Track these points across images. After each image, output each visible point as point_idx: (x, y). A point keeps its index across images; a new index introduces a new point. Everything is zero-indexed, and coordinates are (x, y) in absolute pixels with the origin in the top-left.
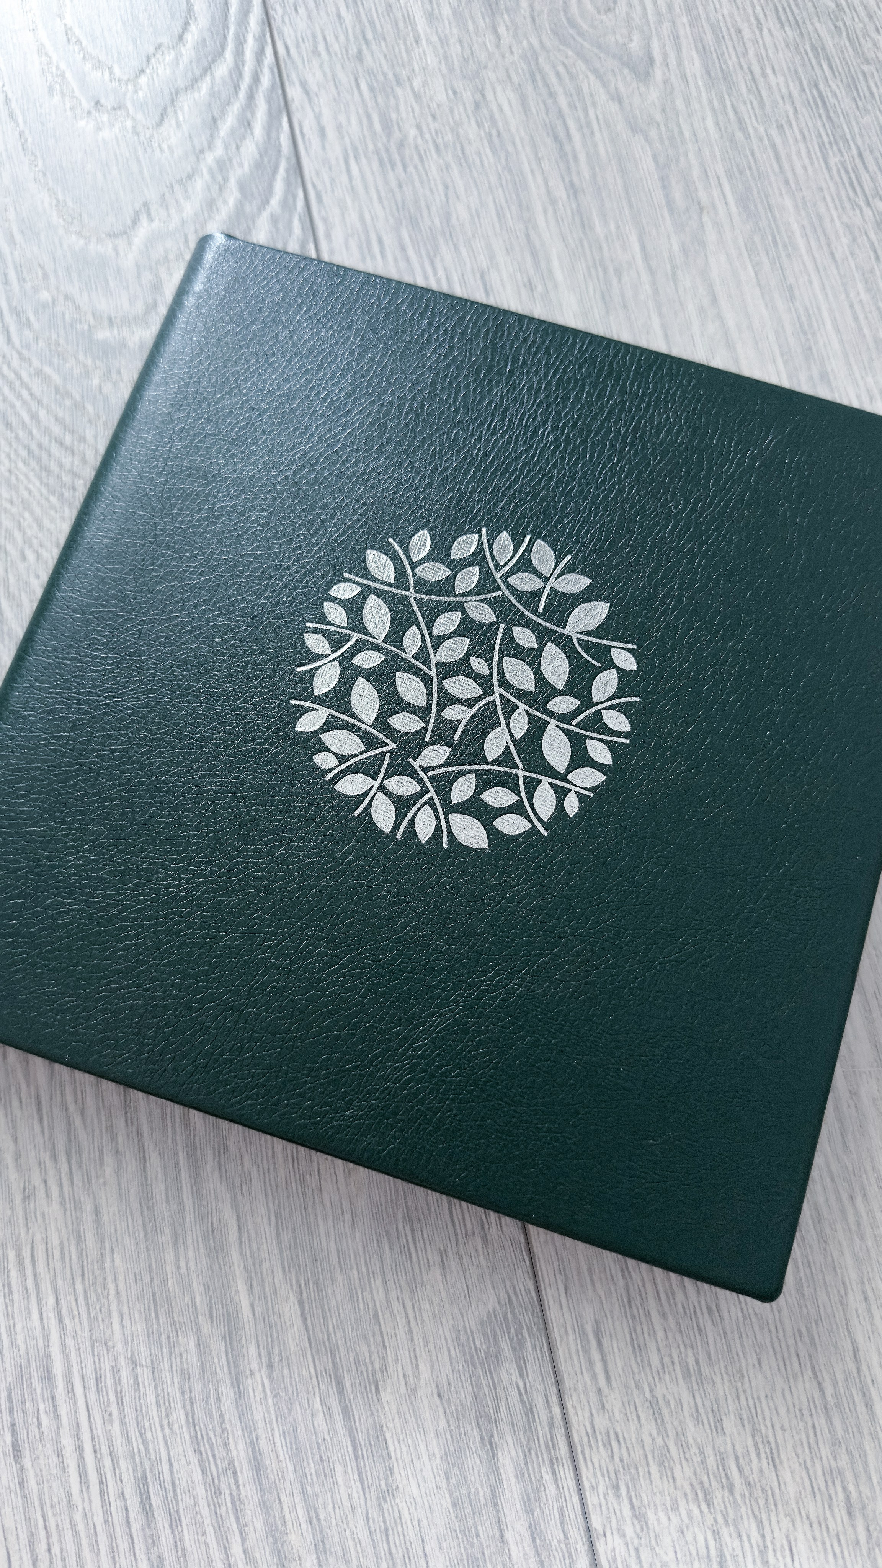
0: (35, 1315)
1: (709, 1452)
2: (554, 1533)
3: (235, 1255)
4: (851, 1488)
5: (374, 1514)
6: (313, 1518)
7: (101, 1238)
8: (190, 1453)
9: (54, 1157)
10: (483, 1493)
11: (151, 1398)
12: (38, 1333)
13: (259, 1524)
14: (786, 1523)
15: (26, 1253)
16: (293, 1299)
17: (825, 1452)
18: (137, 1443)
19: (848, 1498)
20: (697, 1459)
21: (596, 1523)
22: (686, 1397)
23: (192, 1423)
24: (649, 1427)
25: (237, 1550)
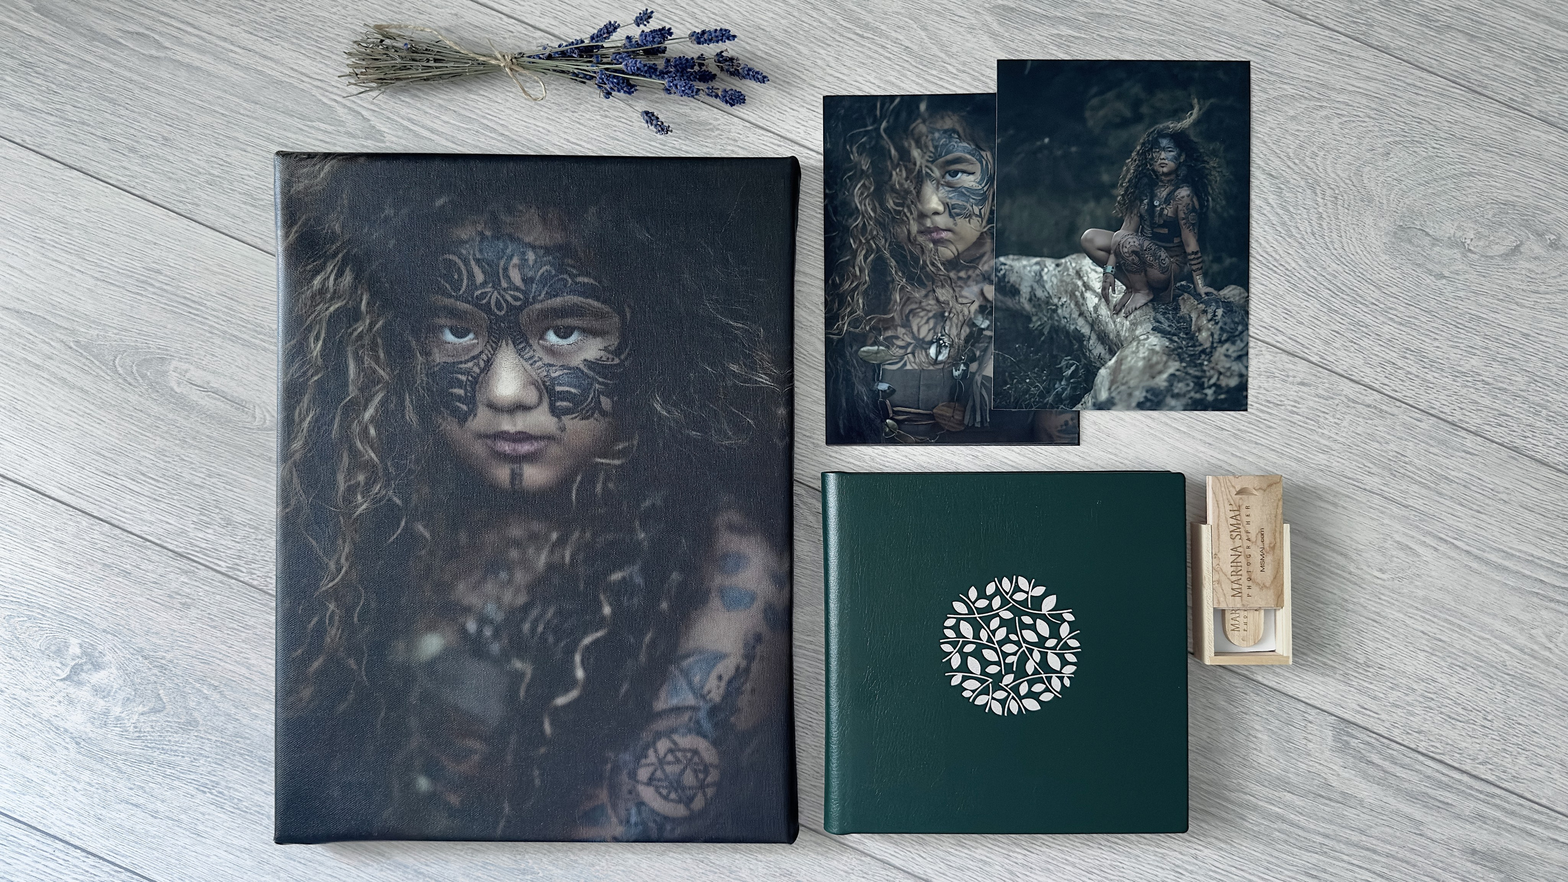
0: (1235, 877)
1: (1418, 698)
2: (1407, 761)
3: (1261, 803)
4: (1458, 663)
5: (1365, 810)
6: (1352, 829)
7: (1226, 842)
8: (1309, 854)
9: (1189, 842)
10: (1382, 774)
11: (1284, 856)
13: (1343, 846)
14: (1453, 690)
15: (1213, 868)
16: (1286, 794)
17: (1443, 663)
18: (1294, 869)
19: (1459, 666)
20: (1417, 703)
21: (1413, 746)
22: (1399, 694)
23: (1300, 848)
24: (1399, 711)
25: (1345, 858)
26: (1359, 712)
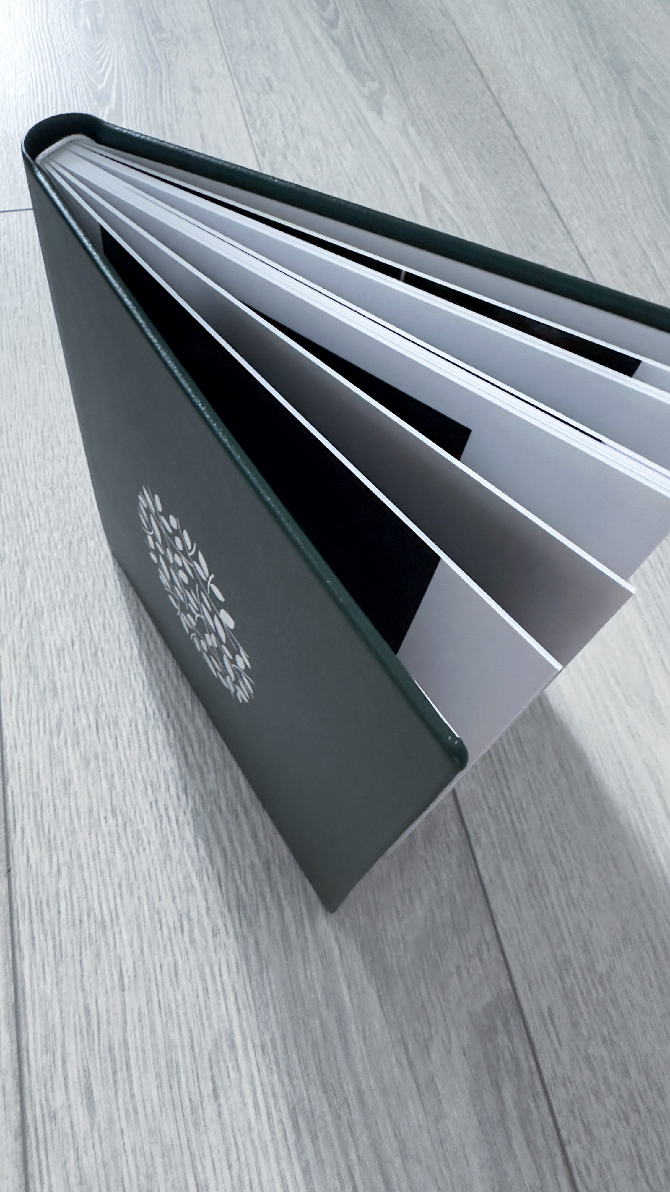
0: (223, 1007)
7: (260, 960)
9: (230, 910)
12: (225, 1018)
15: (216, 968)
26: (542, 1016)
